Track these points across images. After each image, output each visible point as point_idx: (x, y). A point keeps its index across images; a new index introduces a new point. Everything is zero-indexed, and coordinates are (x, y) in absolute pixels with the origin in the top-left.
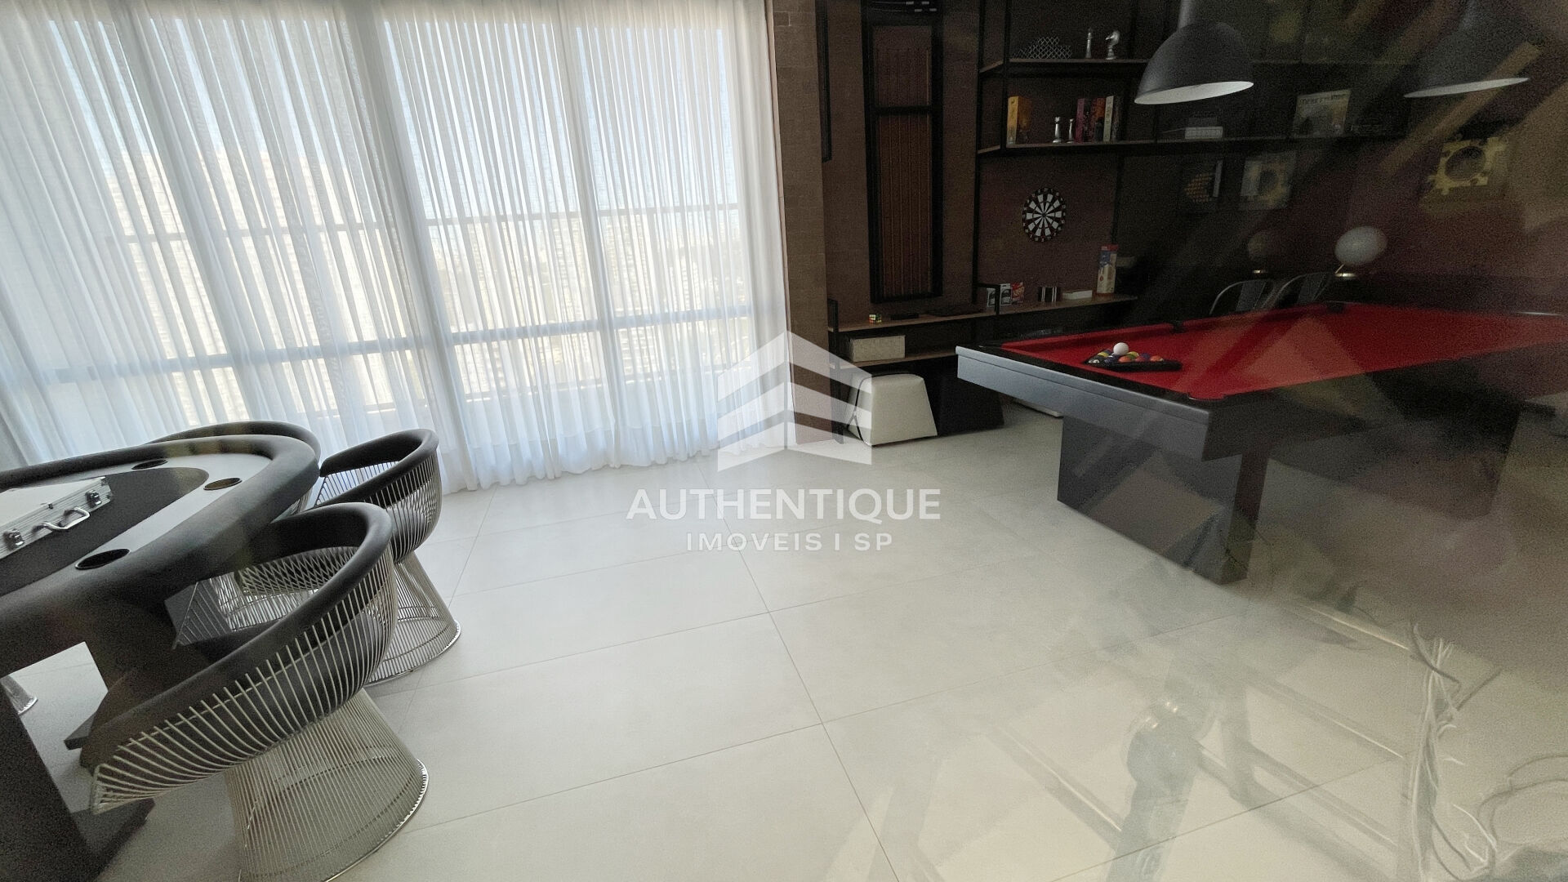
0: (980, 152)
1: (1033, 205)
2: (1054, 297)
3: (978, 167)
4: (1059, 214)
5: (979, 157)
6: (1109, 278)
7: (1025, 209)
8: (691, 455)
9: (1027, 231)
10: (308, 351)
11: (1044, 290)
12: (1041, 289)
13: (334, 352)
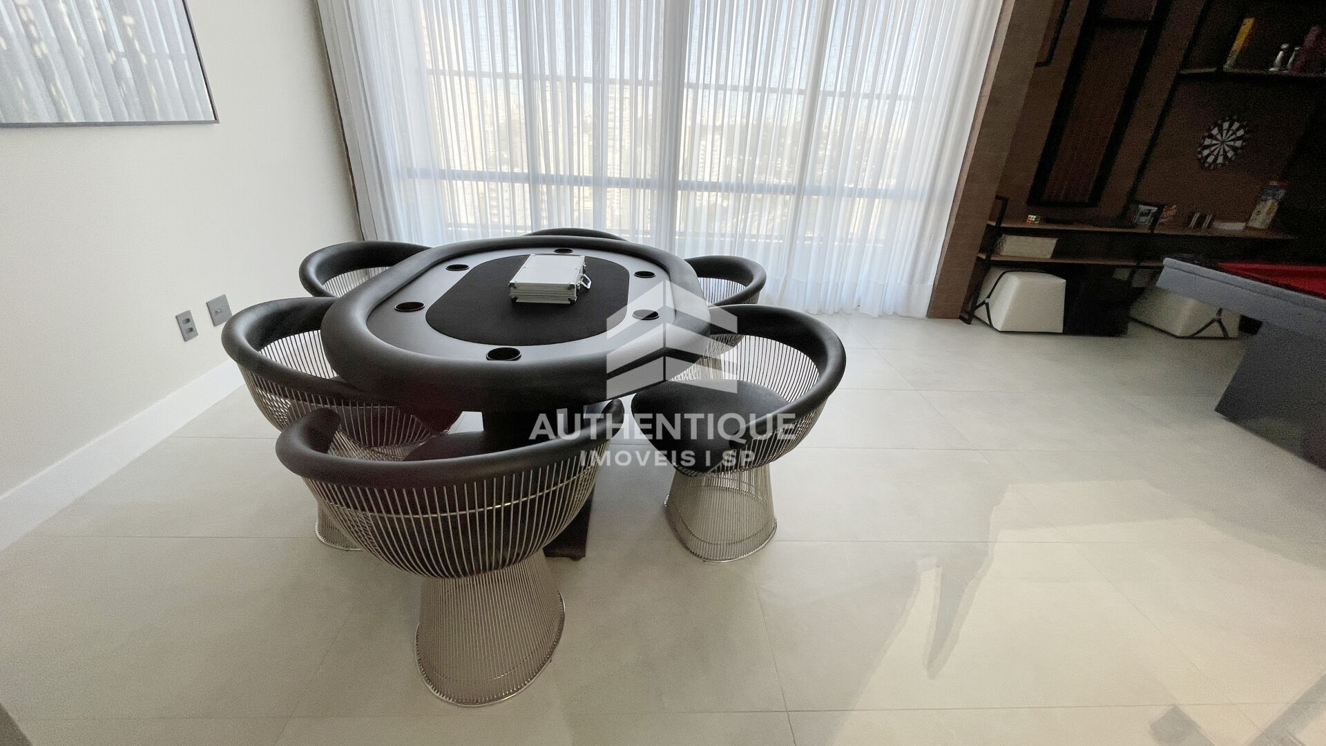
0: (1184, 72)
1: (1215, 131)
2: (1205, 225)
3: (1174, 89)
4: (1238, 144)
5: (1180, 79)
6: (1268, 214)
7: (1206, 134)
8: (836, 311)
9: (1200, 156)
10: (581, 179)
11: (1197, 215)
12: (1193, 214)
13: (599, 183)
